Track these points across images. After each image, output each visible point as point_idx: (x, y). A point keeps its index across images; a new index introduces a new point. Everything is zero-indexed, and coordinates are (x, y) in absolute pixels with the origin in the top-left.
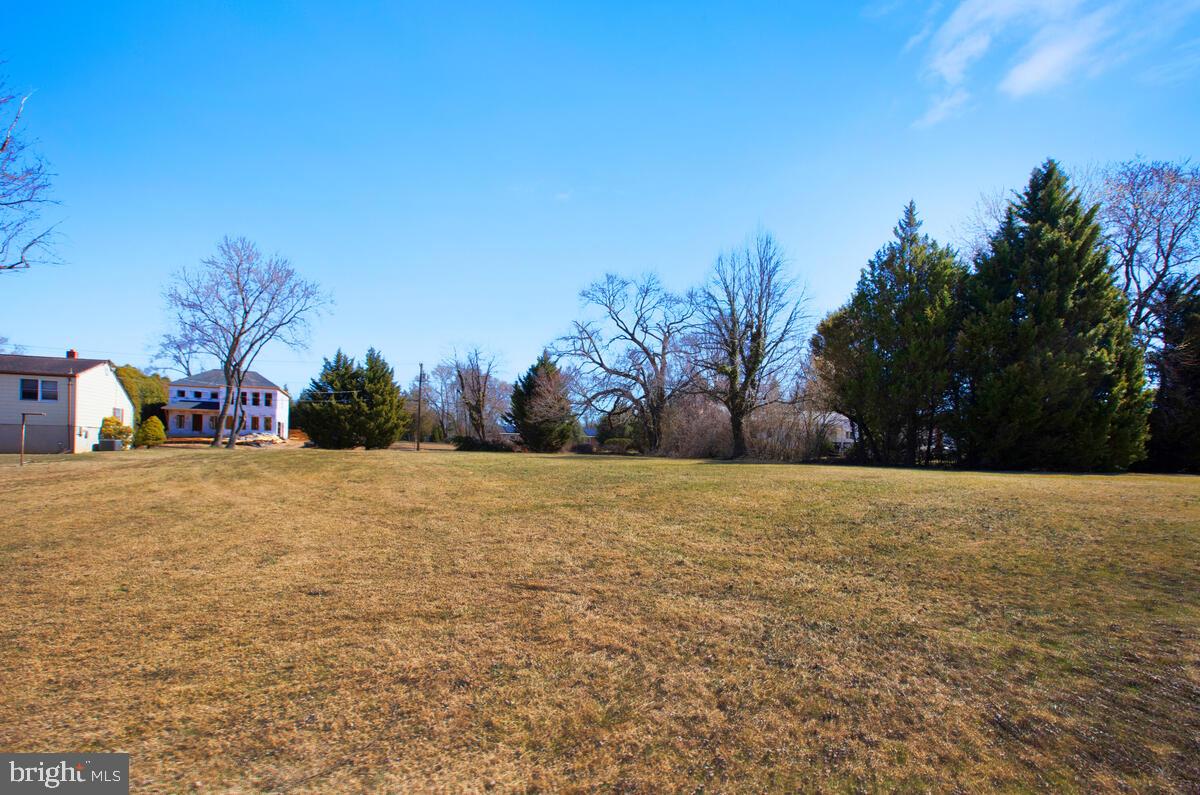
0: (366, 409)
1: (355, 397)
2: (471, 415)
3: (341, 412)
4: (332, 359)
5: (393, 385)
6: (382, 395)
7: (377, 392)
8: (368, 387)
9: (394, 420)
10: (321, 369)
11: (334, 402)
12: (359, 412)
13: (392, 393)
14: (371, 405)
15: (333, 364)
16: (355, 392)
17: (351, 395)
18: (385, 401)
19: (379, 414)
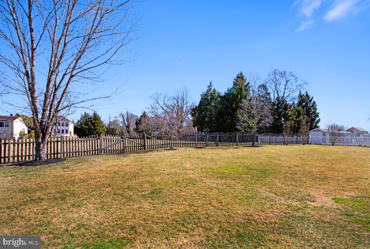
0: (93, 128)
1: (90, 124)
2: (126, 129)
3: (86, 128)
4: (83, 114)
5: (101, 121)
6: (97, 124)
7: (96, 123)
8: (93, 121)
9: (101, 131)
10: (80, 117)
11: (83, 126)
12: (91, 129)
13: (100, 123)
14: (94, 126)
15: (84, 115)
16: (90, 123)
17: (88, 124)
18: (98, 125)
19: (96, 129)
